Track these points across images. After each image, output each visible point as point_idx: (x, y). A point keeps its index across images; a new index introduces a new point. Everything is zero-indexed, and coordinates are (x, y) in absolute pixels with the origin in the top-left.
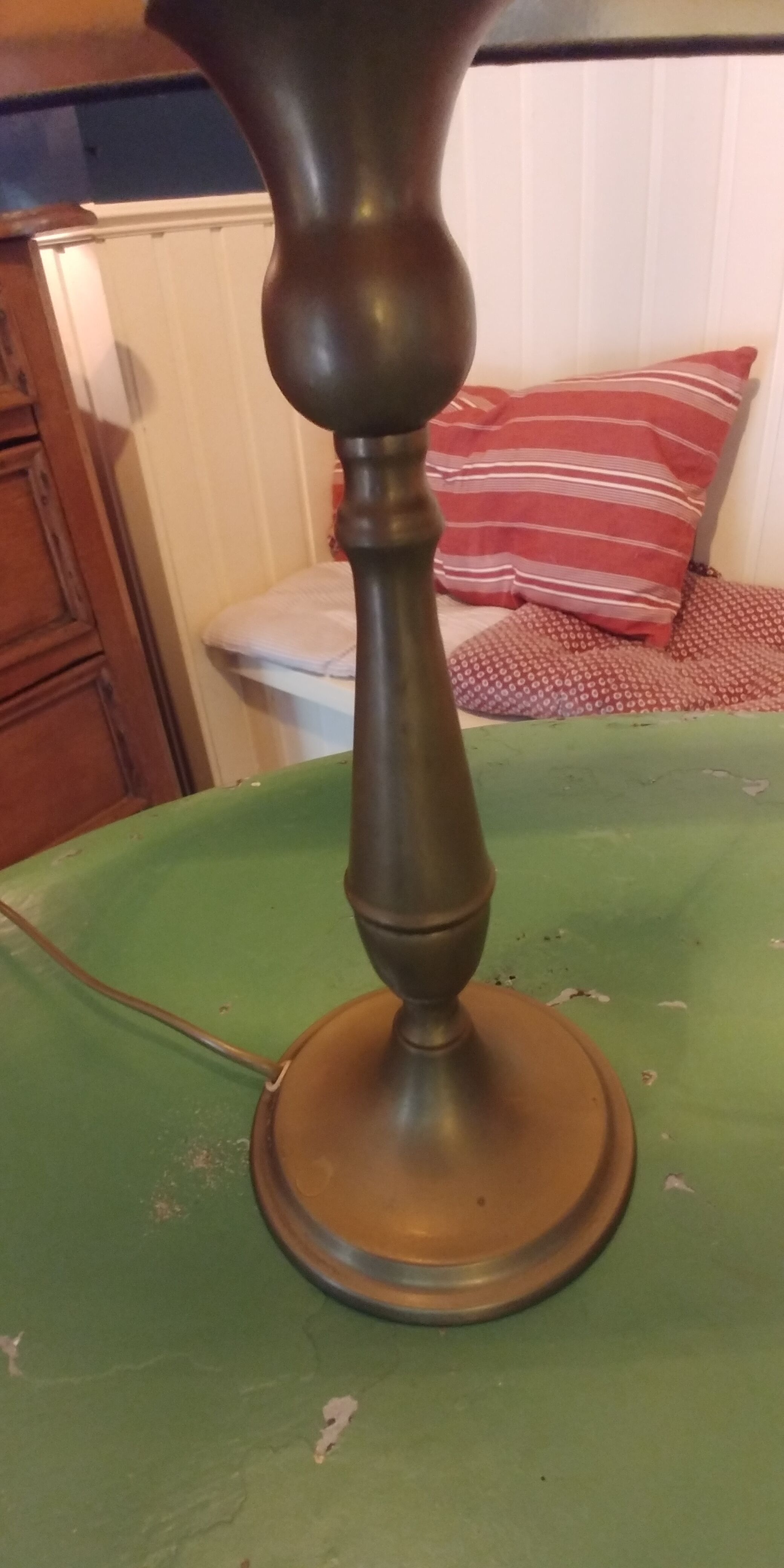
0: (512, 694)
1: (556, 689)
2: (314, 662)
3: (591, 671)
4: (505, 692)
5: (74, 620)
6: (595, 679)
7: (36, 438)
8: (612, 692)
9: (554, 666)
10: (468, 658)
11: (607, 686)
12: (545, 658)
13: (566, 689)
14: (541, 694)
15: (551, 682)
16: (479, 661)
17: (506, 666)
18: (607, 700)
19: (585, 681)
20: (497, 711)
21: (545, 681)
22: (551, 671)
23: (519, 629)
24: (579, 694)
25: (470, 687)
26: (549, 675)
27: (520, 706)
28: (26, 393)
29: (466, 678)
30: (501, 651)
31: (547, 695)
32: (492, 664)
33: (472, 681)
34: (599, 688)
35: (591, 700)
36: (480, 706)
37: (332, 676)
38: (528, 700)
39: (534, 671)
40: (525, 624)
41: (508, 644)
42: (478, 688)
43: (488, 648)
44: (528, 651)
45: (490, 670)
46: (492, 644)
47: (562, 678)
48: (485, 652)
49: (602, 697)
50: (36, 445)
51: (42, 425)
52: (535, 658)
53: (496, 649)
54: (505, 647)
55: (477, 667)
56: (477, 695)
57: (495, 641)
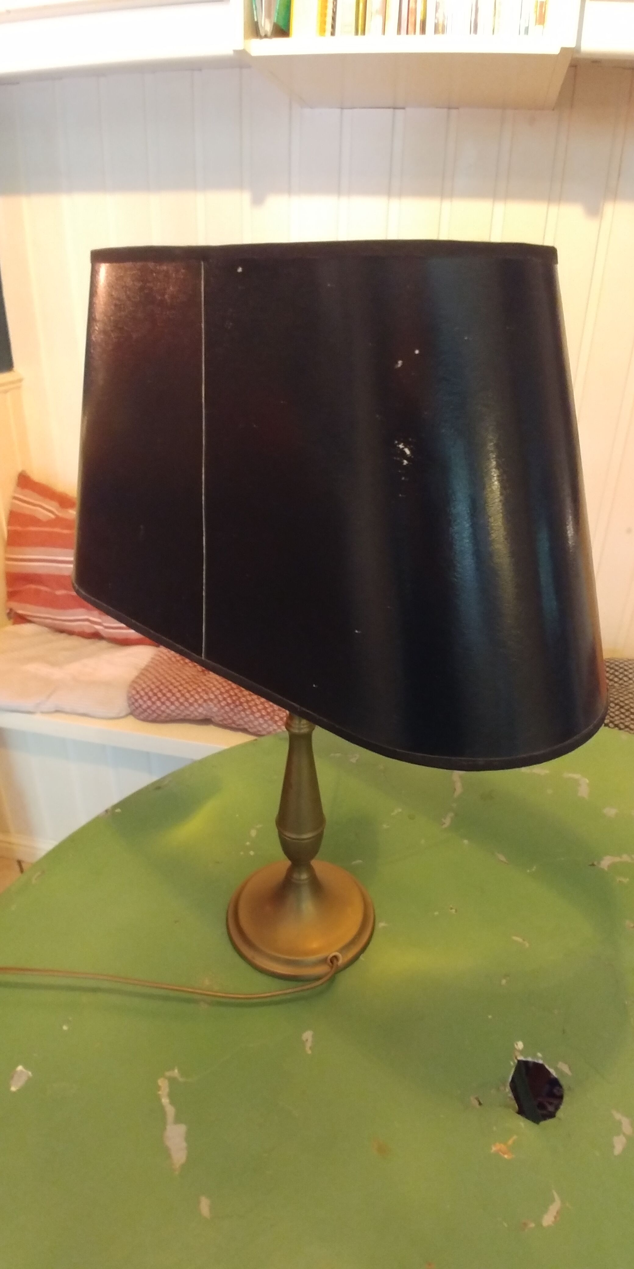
0: (177, 708)
1: (205, 701)
2: (28, 704)
3: (224, 687)
4: (173, 707)
6: (227, 691)
8: (239, 698)
9: (199, 686)
10: (143, 689)
11: (236, 695)
12: (193, 682)
13: (211, 700)
14: (196, 705)
15: (201, 697)
16: (152, 690)
17: (170, 691)
18: (238, 703)
19: (221, 693)
20: (168, 719)
21: (197, 697)
22: (199, 690)
23: (169, 664)
24: (219, 702)
25: (149, 707)
26: (198, 693)
27: (183, 714)
29: (145, 702)
30: (164, 681)
31: (200, 705)
32: (161, 691)
33: (149, 703)
34: (231, 696)
35: (228, 704)
36: (156, 718)
37: (42, 713)
38: (188, 710)
39: (189, 692)
40: (170, 659)
41: (166, 676)
42: (154, 708)
43: (155, 680)
44: (180, 679)
45: (160, 695)
46: (156, 678)
47: (207, 693)
48: (153, 683)
49: (234, 702)
52: (187, 683)
53: (159, 681)
54: (165, 678)
55: (151, 694)
56: (154, 711)
57: (157, 675)
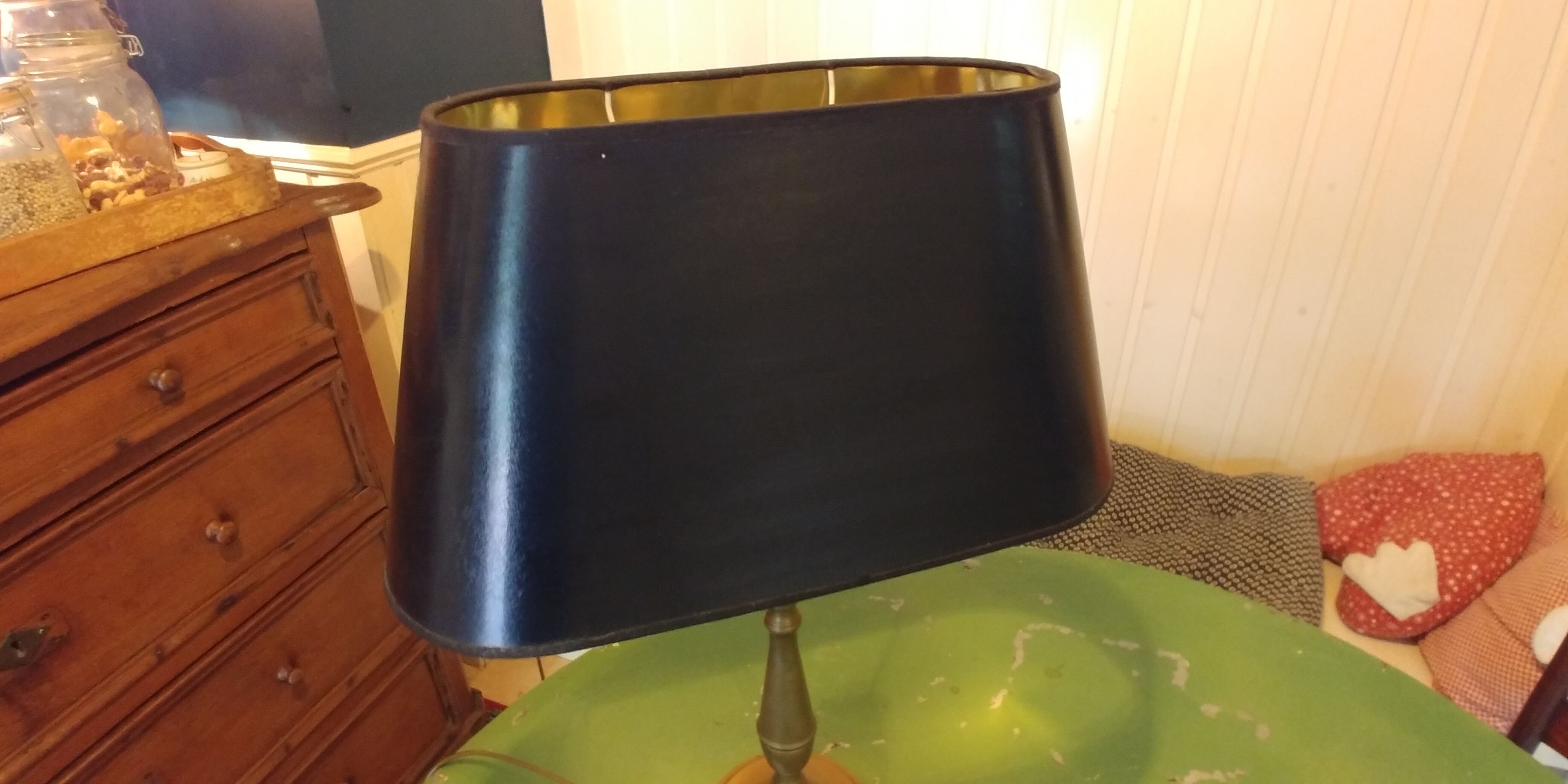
5: (366, 487)
7: (336, 357)
28: (332, 328)
50: (339, 362)
51: (340, 345)
